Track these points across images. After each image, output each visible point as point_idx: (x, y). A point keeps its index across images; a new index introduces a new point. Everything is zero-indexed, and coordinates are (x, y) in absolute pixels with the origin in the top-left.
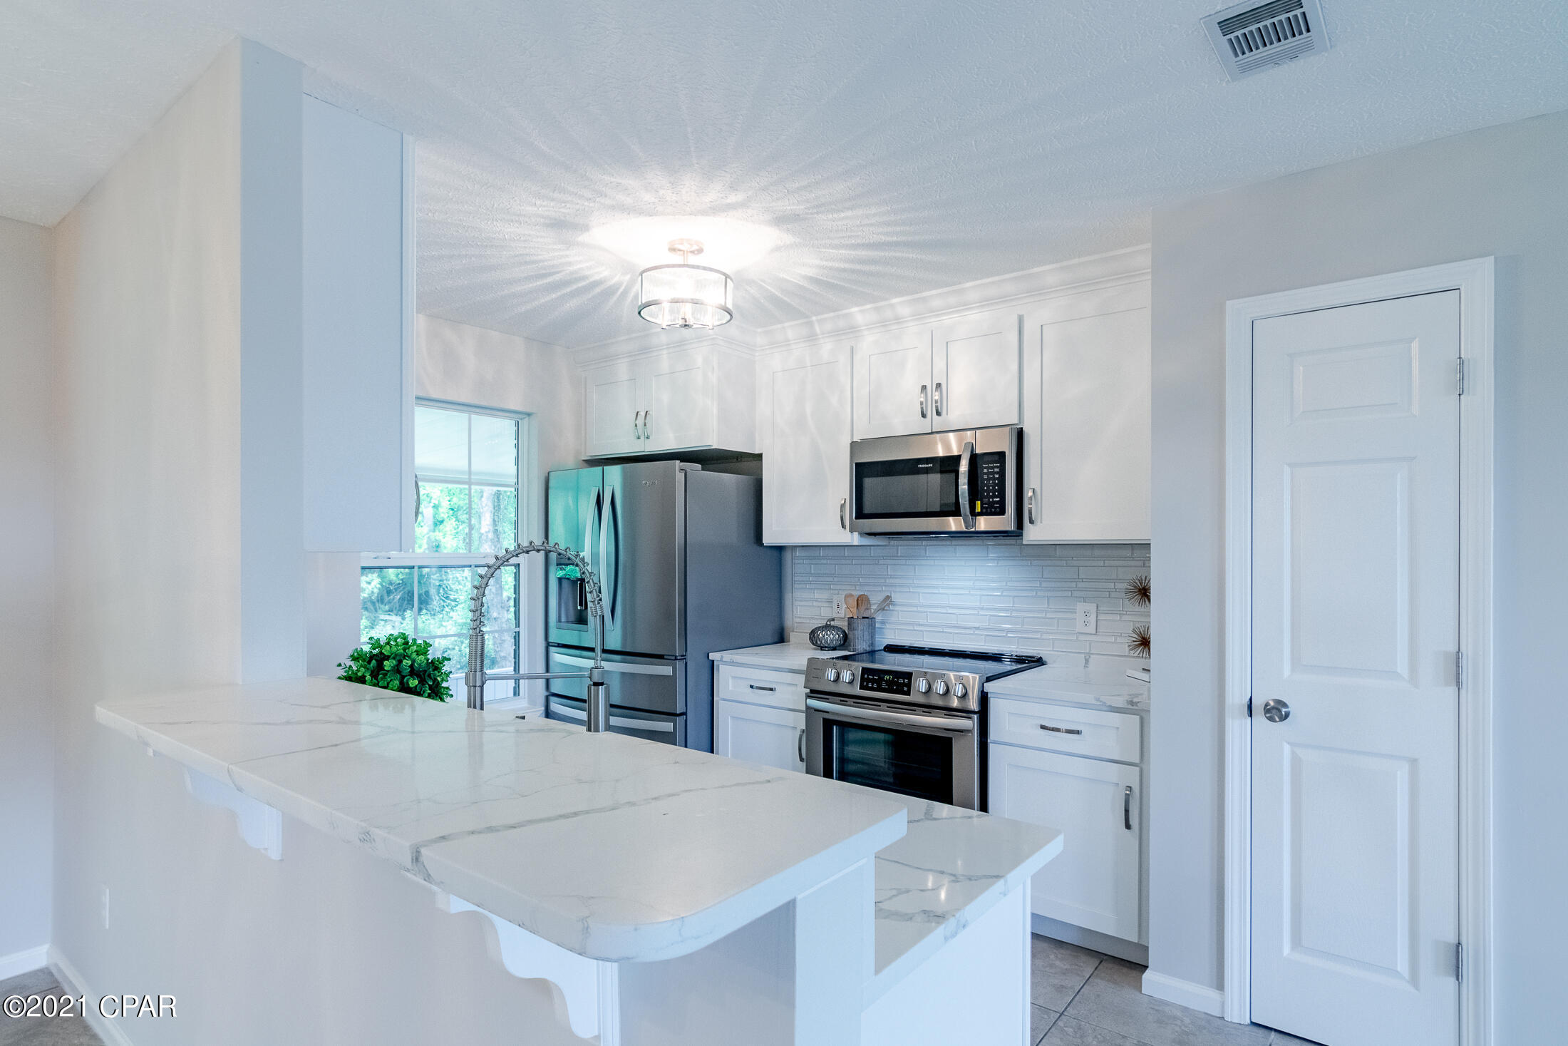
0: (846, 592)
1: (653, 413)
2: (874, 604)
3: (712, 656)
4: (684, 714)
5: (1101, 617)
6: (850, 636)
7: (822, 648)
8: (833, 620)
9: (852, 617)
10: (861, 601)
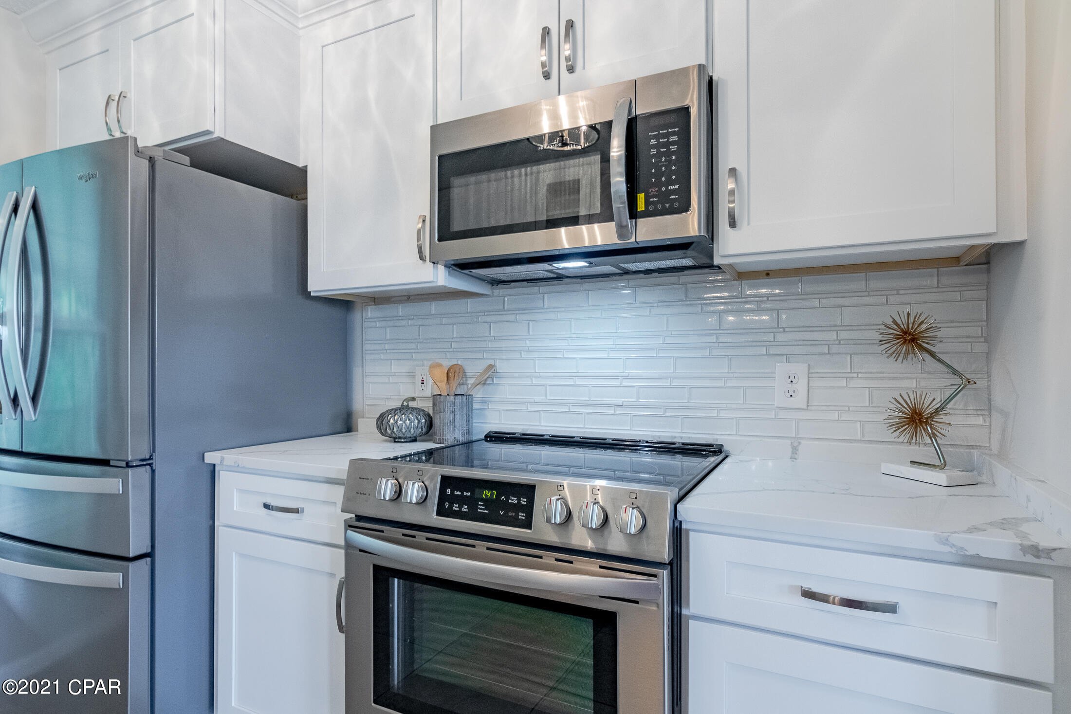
0: (430, 363)
1: (132, 95)
2: (472, 377)
3: (211, 458)
4: (150, 555)
5: (815, 383)
6: (436, 422)
7: (396, 440)
8: (413, 399)
9: (440, 395)
10: (453, 373)
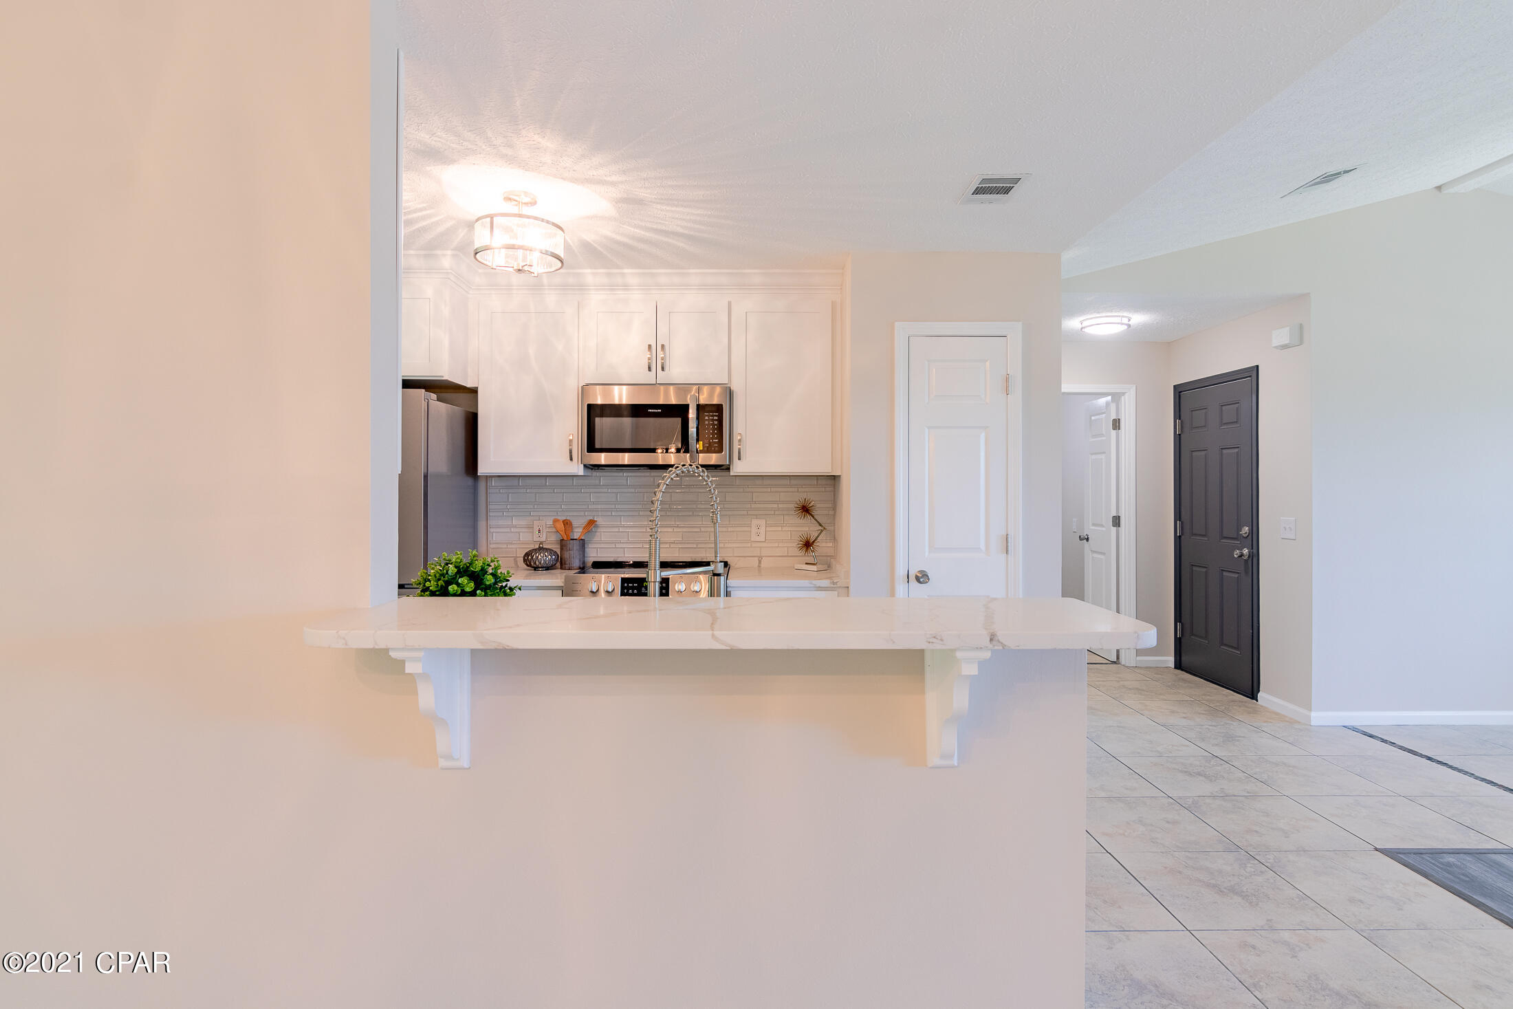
0: (554, 518)
5: (768, 529)
6: (564, 556)
7: (536, 569)
8: (546, 543)
9: (562, 540)
10: (568, 525)
